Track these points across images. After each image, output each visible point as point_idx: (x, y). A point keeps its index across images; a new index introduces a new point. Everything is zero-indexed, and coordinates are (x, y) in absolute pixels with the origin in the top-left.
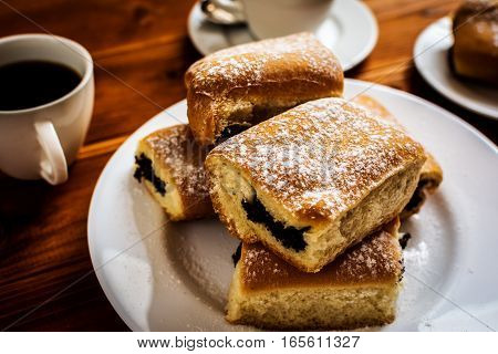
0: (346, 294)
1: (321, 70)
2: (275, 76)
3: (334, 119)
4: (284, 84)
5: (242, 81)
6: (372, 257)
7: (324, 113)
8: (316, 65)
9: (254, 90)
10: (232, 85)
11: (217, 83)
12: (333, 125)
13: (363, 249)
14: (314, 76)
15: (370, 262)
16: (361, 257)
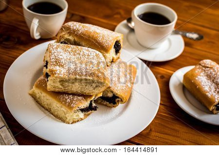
0: (58, 105)
1: (101, 42)
2: (85, 35)
3: (88, 55)
4: (86, 39)
5: (74, 31)
6: (70, 100)
7: (87, 52)
8: (100, 39)
9: (76, 35)
10: (71, 30)
11: (68, 28)
12: (87, 57)
13: (70, 96)
14: (97, 42)
15: (68, 100)
16: (67, 97)
